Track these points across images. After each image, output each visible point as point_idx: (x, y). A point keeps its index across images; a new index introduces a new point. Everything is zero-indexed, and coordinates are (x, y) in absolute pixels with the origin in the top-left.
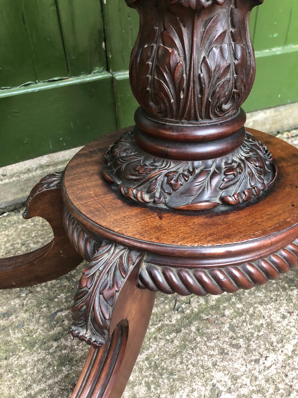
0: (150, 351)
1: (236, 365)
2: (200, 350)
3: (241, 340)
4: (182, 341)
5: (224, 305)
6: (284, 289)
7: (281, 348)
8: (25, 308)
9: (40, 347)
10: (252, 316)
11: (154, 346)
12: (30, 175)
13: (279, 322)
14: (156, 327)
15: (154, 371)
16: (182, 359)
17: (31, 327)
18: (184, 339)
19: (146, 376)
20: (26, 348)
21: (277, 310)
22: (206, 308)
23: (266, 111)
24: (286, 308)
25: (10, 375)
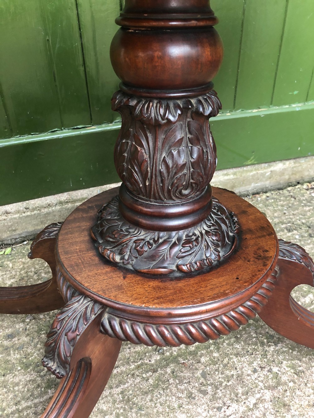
0: (126, 386)
1: (199, 410)
2: (171, 391)
3: (210, 387)
4: (156, 380)
5: (202, 352)
6: (262, 344)
7: (245, 399)
8: (27, 332)
9: (34, 370)
10: (225, 366)
11: (130, 382)
12: (50, 209)
13: (248, 375)
14: (136, 364)
15: (126, 404)
16: (153, 397)
17: (29, 351)
18: (159, 379)
19: (118, 408)
20: (22, 368)
21: (250, 363)
22: (185, 353)
23: (285, 161)
24: (260, 362)
25: (5, 390)
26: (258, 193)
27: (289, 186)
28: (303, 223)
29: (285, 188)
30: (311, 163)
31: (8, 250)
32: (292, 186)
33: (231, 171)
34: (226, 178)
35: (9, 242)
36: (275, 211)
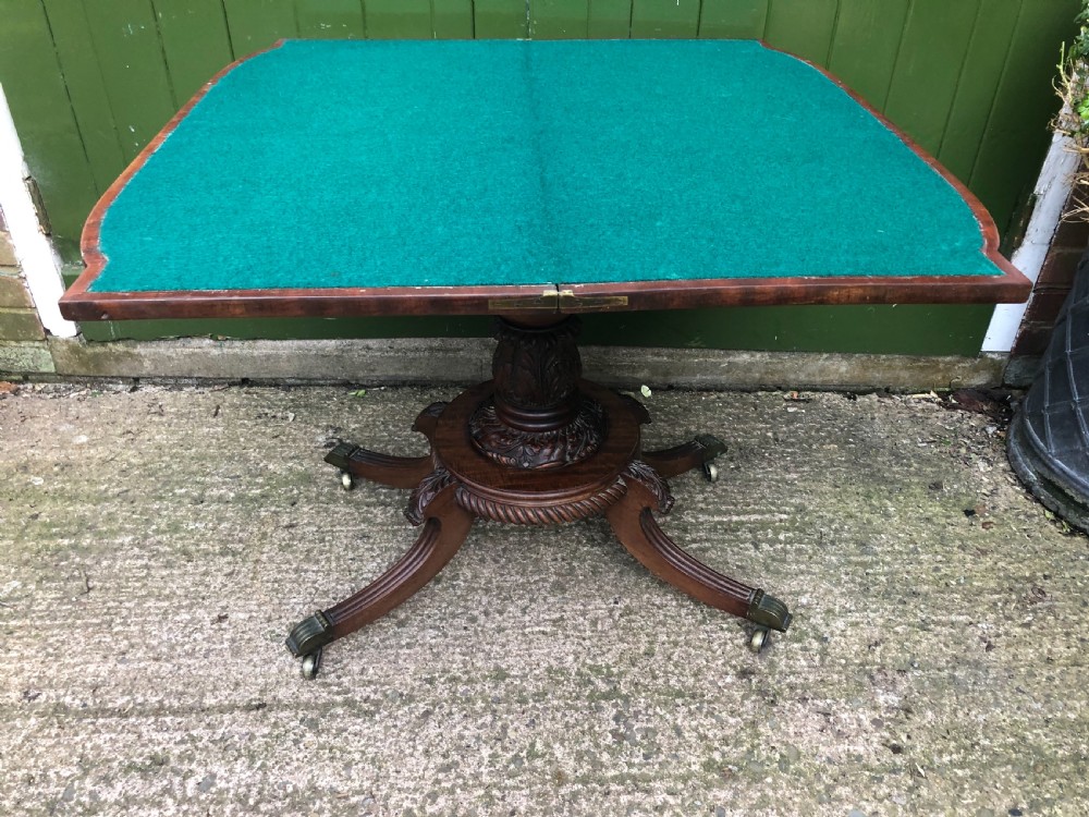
26: (708, 390)
27: (762, 390)
28: (736, 443)
29: (756, 391)
30: (800, 362)
31: (362, 392)
32: (767, 390)
33: (665, 351)
34: (656, 358)
35: (365, 383)
36: (712, 419)
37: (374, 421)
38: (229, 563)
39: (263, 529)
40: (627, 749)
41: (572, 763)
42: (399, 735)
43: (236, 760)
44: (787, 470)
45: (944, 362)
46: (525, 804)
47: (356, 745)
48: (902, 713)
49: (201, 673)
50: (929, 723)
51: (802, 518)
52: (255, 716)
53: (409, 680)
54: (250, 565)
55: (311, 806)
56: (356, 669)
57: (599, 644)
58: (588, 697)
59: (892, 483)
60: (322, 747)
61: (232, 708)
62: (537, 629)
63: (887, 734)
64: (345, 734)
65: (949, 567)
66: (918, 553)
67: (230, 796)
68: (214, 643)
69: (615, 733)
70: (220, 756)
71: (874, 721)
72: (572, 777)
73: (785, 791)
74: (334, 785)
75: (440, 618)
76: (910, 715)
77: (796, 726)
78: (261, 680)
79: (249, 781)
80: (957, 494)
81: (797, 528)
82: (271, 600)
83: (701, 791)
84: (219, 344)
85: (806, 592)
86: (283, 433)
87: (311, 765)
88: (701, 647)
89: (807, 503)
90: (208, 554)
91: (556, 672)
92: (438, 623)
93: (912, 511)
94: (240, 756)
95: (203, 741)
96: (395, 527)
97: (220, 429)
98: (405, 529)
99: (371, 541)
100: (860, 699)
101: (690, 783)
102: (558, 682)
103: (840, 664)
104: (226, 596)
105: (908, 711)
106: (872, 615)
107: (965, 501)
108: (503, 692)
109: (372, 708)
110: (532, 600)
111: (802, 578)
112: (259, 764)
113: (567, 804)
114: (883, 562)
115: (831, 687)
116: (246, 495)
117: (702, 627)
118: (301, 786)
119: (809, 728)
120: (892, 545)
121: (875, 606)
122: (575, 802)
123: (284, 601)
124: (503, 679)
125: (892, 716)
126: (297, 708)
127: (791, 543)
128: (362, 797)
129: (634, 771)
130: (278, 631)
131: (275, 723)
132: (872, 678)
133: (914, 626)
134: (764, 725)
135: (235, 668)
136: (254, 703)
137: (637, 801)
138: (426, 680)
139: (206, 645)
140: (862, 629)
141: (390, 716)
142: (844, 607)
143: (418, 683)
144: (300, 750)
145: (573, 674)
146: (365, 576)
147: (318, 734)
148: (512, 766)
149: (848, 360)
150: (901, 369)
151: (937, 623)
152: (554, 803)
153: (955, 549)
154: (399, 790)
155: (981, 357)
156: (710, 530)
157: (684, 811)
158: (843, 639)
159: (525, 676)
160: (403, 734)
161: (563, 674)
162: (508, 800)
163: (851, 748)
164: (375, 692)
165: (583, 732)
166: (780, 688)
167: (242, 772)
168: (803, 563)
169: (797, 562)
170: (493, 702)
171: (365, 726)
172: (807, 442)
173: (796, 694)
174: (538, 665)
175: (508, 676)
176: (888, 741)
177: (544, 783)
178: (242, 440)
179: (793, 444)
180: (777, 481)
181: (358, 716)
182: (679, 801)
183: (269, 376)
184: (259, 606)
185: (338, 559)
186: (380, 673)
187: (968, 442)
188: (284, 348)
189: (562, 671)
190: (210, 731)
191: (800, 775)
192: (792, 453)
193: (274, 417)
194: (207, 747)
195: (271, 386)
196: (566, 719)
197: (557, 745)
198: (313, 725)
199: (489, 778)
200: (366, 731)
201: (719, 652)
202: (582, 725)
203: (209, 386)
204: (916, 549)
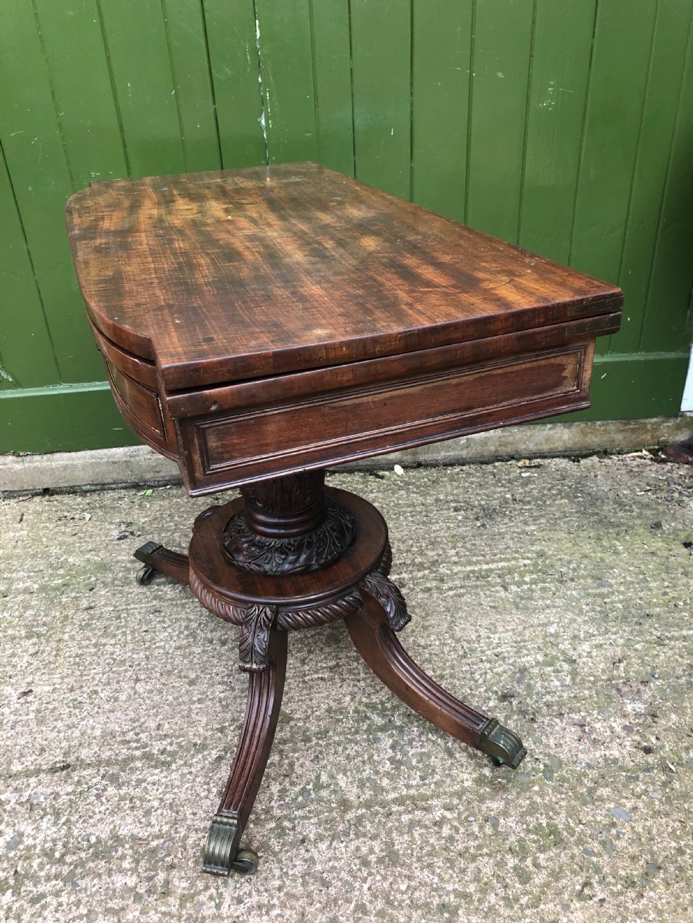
26: (452, 465)
27: (498, 461)
28: (480, 505)
29: (493, 462)
30: (529, 433)
31: (149, 492)
32: (502, 461)
35: (152, 484)
36: (458, 487)
37: (162, 514)
38: (35, 644)
39: (65, 613)
40: (405, 773)
41: (355, 790)
42: (194, 780)
43: (42, 818)
44: (526, 523)
45: (650, 423)
46: (314, 831)
47: (154, 793)
48: (649, 718)
49: (7, 743)
50: (674, 724)
51: (544, 561)
52: (60, 776)
53: (201, 730)
54: (53, 644)
55: (114, 853)
56: (153, 725)
57: (373, 684)
58: (366, 731)
59: (618, 526)
60: (122, 799)
61: (38, 772)
62: (316, 676)
63: (637, 738)
64: (144, 785)
65: (676, 591)
66: (647, 581)
67: (37, 851)
68: (21, 715)
69: (392, 760)
70: (27, 816)
71: (625, 728)
72: (356, 803)
73: (551, 797)
74: (135, 832)
75: (227, 675)
76: (656, 719)
77: (555, 738)
78: (64, 744)
79: (55, 836)
80: (676, 530)
81: (540, 570)
82: (73, 672)
83: (476, 804)
84: (20, 459)
85: (553, 623)
86: (81, 531)
87: (113, 816)
88: (465, 678)
89: (546, 550)
90: (15, 638)
91: (335, 712)
92: (225, 679)
93: (638, 548)
94: (45, 815)
95: (11, 804)
96: (184, 601)
97: (25, 533)
98: (192, 602)
99: (163, 614)
100: (611, 709)
101: (465, 798)
102: (338, 721)
103: (590, 681)
104: (31, 673)
105: (654, 716)
106: (613, 637)
107: (683, 536)
108: (289, 734)
109: (169, 759)
110: (310, 652)
111: (548, 611)
112: (63, 819)
113: (353, 827)
114: (618, 592)
115: (584, 702)
116: (49, 585)
117: (464, 661)
118: (103, 836)
119: (567, 740)
120: (624, 577)
121: (615, 629)
122: (360, 825)
123: (86, 673)
124: (288, 722)
125: (641, 721)
126: (99, 765)
127: (535, 583)
128: (162, 841)
129: (413, 792)
130: (79, 699)
131: (78, 781)
132: (619, 690)
133: (651, 643)
134: (527, 740)
135: (40, 735)
136: (58, 765)
137: (417, 818)
138: (217, 729)
139: (13, 718)
140: (606, 649)
141: (185, 764)
142: (588, 633)
143: (210, 733)
144: (102, 803)
145: (351, 712)
146: (158, 645)
147: (119, 787)
148: (300, 799)
149: (568, 428)
150: (616, 433)
151: (670, 639)
152: (340, 828)
153: (679, 575)
154: (196, 830)
155: (681, 416)
156: (464, 578)
157: (460, 824)
158: (590, 660)
159: (308, 717)
160: (198, 780)
161: (342, 713)
162: (299, 829)
163: (607, 753)
164: (171, 744)
165: (364, 762)
166: (538, 707)
167: (48, 828)
168: (548, 599)
169: (543, 598)
170: (279, 743)
171: (163, 775)
172: (541, 500)
173: (553, 710)
174: (318, 707)
175: (292, 719)
176: (639, 743)
177: (331, 810)
178: (44, 540)
179: (529, 503)
180: (519, 533)
181: (156, 767)
182: (456, 815)
183: (67, 485)
184: (62, 678)
185: (133, 632)
186: (175, 727)
187: (679, 488)
188: (79, 459)
189: (341, 711)
190: (16, 795)
191: (564, 782)
192: (529, 509)
193: (72, 518)
194: (14, 809)
195: (69, 493)
196: (347, 752)
197: (340, 776)
198: (114, 779)
199: (279, 811)
200: (164, 780)
201: (481, 681)
202: (362, 756)
203: (15, 498)
204: (645, 578)
